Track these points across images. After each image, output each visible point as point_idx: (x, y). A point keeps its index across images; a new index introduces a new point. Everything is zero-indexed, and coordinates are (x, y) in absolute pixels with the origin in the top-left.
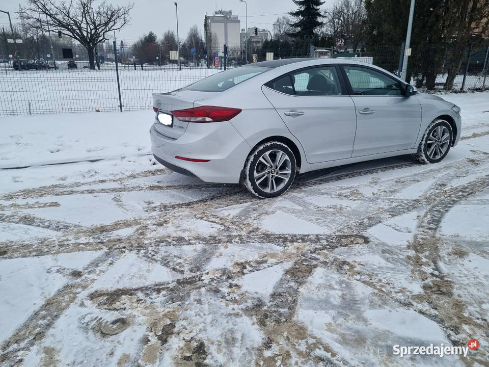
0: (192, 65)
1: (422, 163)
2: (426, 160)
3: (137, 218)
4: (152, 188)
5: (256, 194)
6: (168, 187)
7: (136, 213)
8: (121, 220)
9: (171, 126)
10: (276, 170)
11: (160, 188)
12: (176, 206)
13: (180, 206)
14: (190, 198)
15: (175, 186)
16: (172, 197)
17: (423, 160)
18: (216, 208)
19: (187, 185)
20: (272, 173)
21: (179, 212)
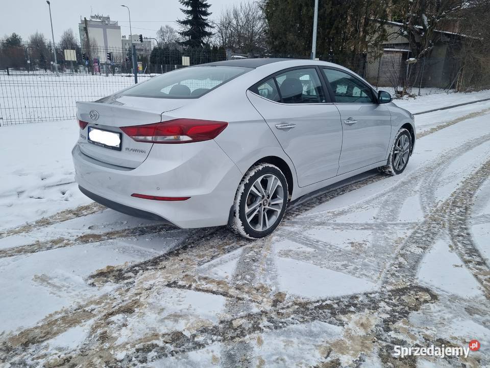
0: (68, 71)
1: (389, 175)
2: (393, 171)
3: (82, 303)
4: (85, 239)
5: (248, 236)
6: (110, 235)
7: (77, 292)
8: (56, 313)
9: (119, 149)
10: (269, 200)
11: (97, 237)
12: (137, 268)
13: (144, 266)
14: (152, 250)
15: (118, 232)
16: (124, 252)
17: (390, 172)
18: (199, 265)
19: (136, 229)
20: (264, 205)
21: (146, 279)
